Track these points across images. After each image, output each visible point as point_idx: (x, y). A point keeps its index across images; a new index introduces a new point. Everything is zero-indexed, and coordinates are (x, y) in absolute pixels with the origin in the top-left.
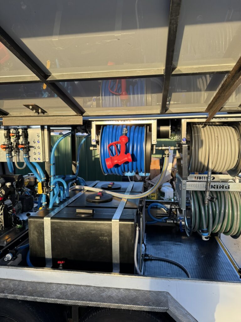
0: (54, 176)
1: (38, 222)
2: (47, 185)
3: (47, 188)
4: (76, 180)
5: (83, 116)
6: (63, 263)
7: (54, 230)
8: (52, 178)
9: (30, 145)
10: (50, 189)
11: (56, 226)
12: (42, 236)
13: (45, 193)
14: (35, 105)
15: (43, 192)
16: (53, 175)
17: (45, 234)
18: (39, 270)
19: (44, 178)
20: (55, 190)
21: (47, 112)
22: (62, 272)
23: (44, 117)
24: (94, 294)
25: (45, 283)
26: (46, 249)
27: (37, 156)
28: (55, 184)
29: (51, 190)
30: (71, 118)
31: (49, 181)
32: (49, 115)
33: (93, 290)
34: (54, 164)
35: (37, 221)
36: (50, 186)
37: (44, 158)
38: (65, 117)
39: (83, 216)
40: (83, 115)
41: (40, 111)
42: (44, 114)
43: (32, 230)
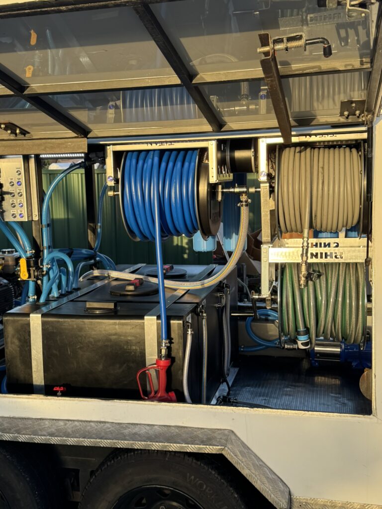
0: (49, 247)
1: (20, 322)
2: (36, 263)
3: (36, 269)
4: (95, 260)
5: (88, 138)
6: (62, 389)
7: (48, 336)
8: (46, 251)
10: (43, 271)
11: (51, 328)
12: (27, 347)
13: (33, 278)
14: (10, 123)
15: (30, 277)
16: (47, 246)
17: (32, 342)
18: (23, 398)
19: (30, 252)
20: (51, 272)
21: (29, 133)
22: (60, 400)
23: (24, 141)
24: (110, 431)
25: (32, 419)
26: (34, 369)
27: (16, 211)
28: (51, 263)
29: (45, 273)
30: (68, 142)
31: (41, 257)
32: (34, 138)
33: (110, 426)
34: (48, 225)
35: (18, 320)
36: (41, 267)
37: (30, 213)
38: (59, 140)
39: (97, 312)
40: (88, 136)
41: (18, 131)
42: (25, 136)
43: (10, 336)
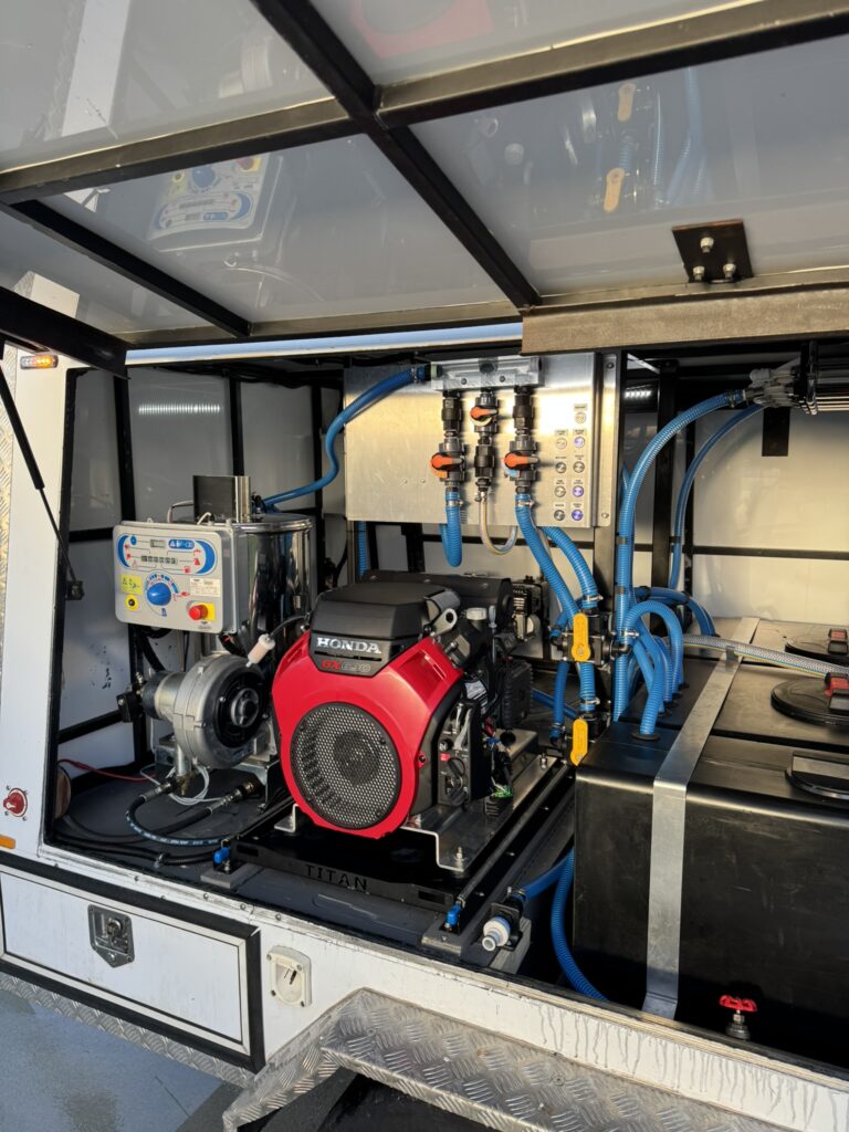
0: (629, 589)
1: (624, 797)
2: (604, 625)
3: (605, 638)
6: (751, 1010)
7: (701, 845)
8: (623, 599)
9: (543, 455)
10: (621, 645)
11: (711, 827)
15: (592, 655)
19: (593, 599)
27: (567, 506)
28: (636, 627)
31: (612, 610)
35: (620, 792)
42: (740, 283)
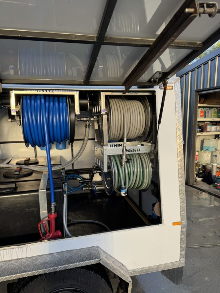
24: (27, 265)
33: (25, 261)
40: (2, 83)
